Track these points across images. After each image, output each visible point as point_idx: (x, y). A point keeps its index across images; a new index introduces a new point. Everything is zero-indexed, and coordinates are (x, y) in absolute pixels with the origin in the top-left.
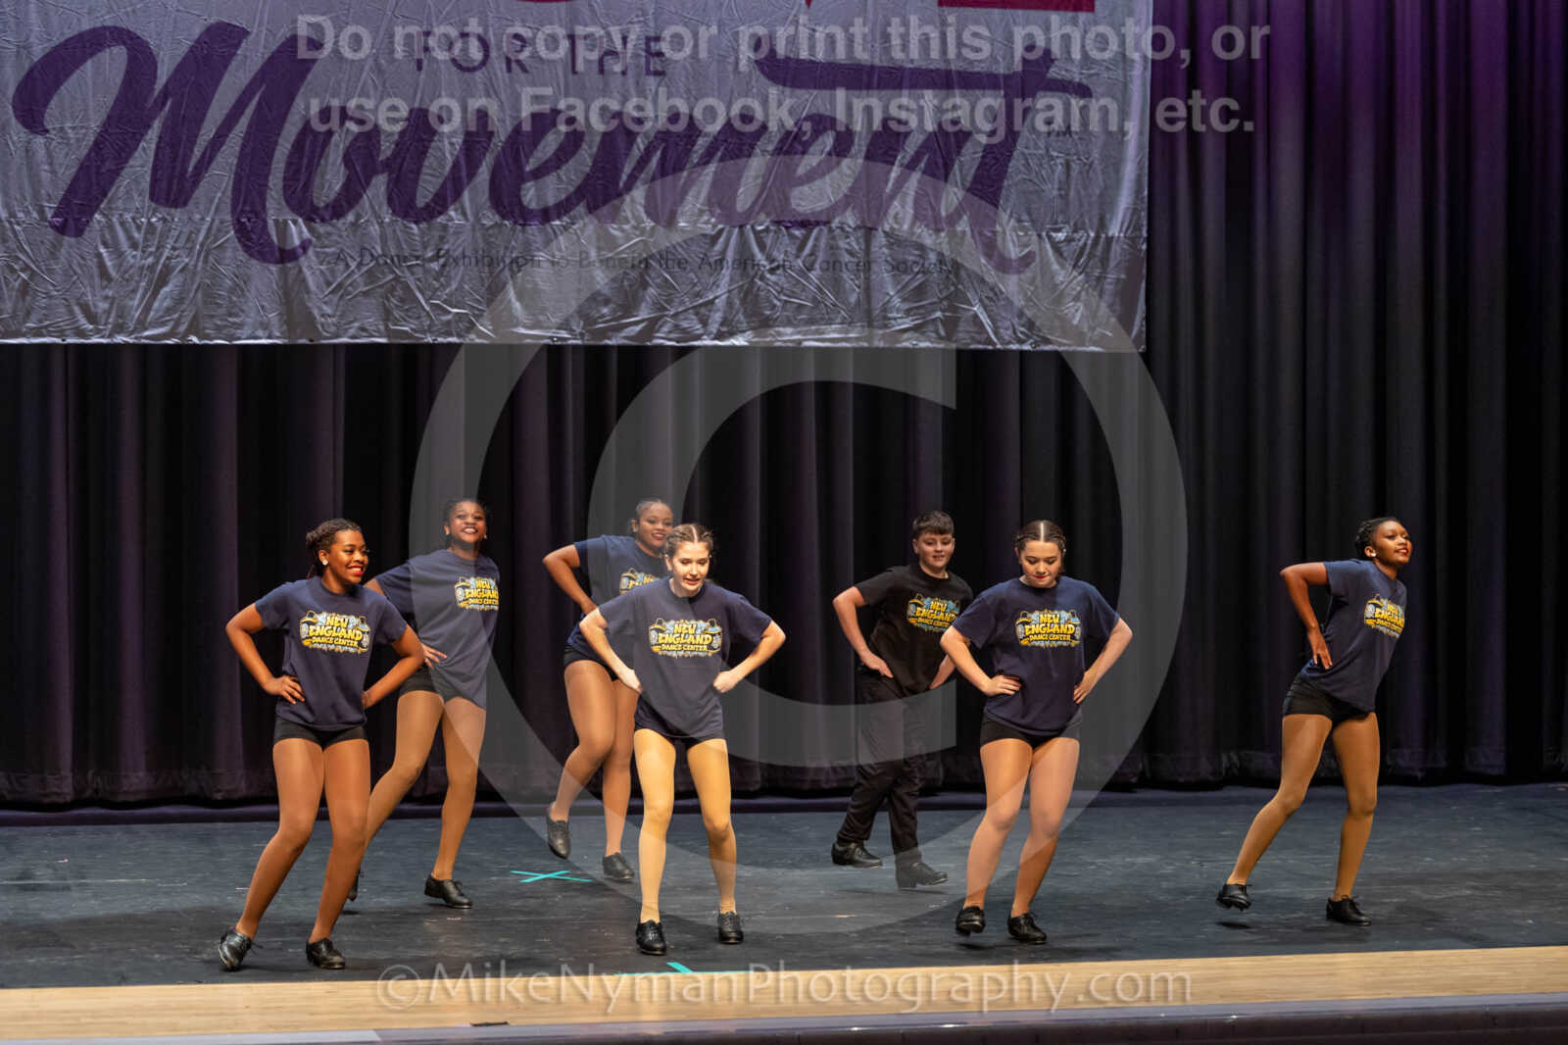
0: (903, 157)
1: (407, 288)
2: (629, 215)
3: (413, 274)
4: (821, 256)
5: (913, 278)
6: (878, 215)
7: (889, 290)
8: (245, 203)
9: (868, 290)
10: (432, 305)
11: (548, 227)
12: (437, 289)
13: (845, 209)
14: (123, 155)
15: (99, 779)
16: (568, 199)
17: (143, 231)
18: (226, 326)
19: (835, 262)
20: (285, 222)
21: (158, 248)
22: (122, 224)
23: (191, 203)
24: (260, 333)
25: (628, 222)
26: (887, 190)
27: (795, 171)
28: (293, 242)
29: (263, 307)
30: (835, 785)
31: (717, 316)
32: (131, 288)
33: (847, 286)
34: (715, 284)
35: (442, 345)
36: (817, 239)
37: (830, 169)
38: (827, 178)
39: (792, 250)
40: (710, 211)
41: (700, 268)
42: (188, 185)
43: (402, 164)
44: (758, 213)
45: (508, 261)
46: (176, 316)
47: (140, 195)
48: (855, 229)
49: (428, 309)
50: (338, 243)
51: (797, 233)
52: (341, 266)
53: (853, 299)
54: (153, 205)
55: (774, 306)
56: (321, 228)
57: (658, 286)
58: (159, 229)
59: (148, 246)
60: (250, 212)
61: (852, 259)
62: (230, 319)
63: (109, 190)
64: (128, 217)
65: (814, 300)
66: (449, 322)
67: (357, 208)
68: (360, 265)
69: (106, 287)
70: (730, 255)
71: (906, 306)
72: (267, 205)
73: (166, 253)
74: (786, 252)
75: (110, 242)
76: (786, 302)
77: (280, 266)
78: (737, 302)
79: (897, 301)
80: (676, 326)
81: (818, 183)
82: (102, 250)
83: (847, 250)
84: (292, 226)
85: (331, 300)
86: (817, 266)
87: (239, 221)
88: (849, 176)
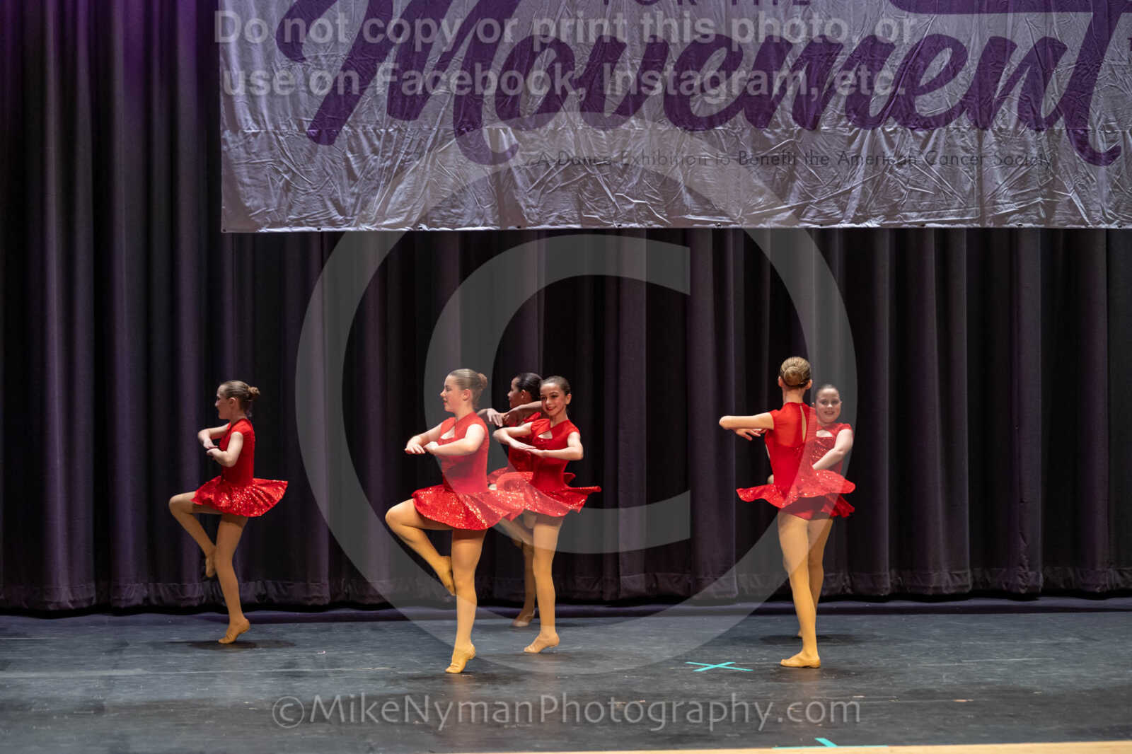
0: (1009, 70)
1: (596, 183)
2: (780, 120)
3: (601, 171)
4: (940, 152)
5: (1017, 170)
6: (989, 117)
7: (998, 179)
8: (465, 115)
9: (980, 180)
10: (617, 197)
11: (712, 131)
12: (621, 185)
13: (961, 113)
14: (366, 78)
15: (350, 586)
16: (727, 108)
17: (382, 139)
18: (449, 216)
19: (952, 158)
20: (497, 130)
21: (394, 153)
22: (365, 134)
23: (421, 115)
24: (477, 221)
25: (778, 126)
26: (996, 97)
27: (918, 82)
28: (503, 147)
29: (479, 200)
30: (953, 591)
31: (854, 204)
32: (373, 186)
33: (963, 176)
34: (853, 177)
35: (625, 229)
36: (936, 138)
37: (948, 80)
38: (945, 87)
39: (916, 148)
40: (848, 116)
41: (839, 163)
42: (417, 101)
43: (592, 83)
44: (888, 117)
45: (679, 160)
46: (409, 208)
47: (379, 110)
48: (969, 130)
49: (614, 200)
50: (540, 147)
51: (920, 133)
52: (543, 167)
53: (968, 188)
54: (391, 118)
55: (903, 194)
56: (527, 135)
57: (804, 179)
58: (395, 138)
59: (387, 152)
60: (468, 123)
61: (969, 155)
62: (453, 210)
63: (354, 107)
64: (370, 128)
65: (935, 188)
66: (631, 211)
67: (555, 118)
68: (559, 164)
69: (352, 186)
70: (864, 153)
71: (1010, 193)
72: (483, 117)
73: (401, 158)
74: (911, 149)
75: (356, 149)
76: (912, 190)
77: (493, 166)
78: (871, 192)
79: (1004, 189)
80: (819, 212)
81: (937, 91)
82: (350, 155)
83: (962, 147)
84: (503, 133)
85: (534, 194)
86: (937, 160)
87: (459, 130)
88: (963, 86)
